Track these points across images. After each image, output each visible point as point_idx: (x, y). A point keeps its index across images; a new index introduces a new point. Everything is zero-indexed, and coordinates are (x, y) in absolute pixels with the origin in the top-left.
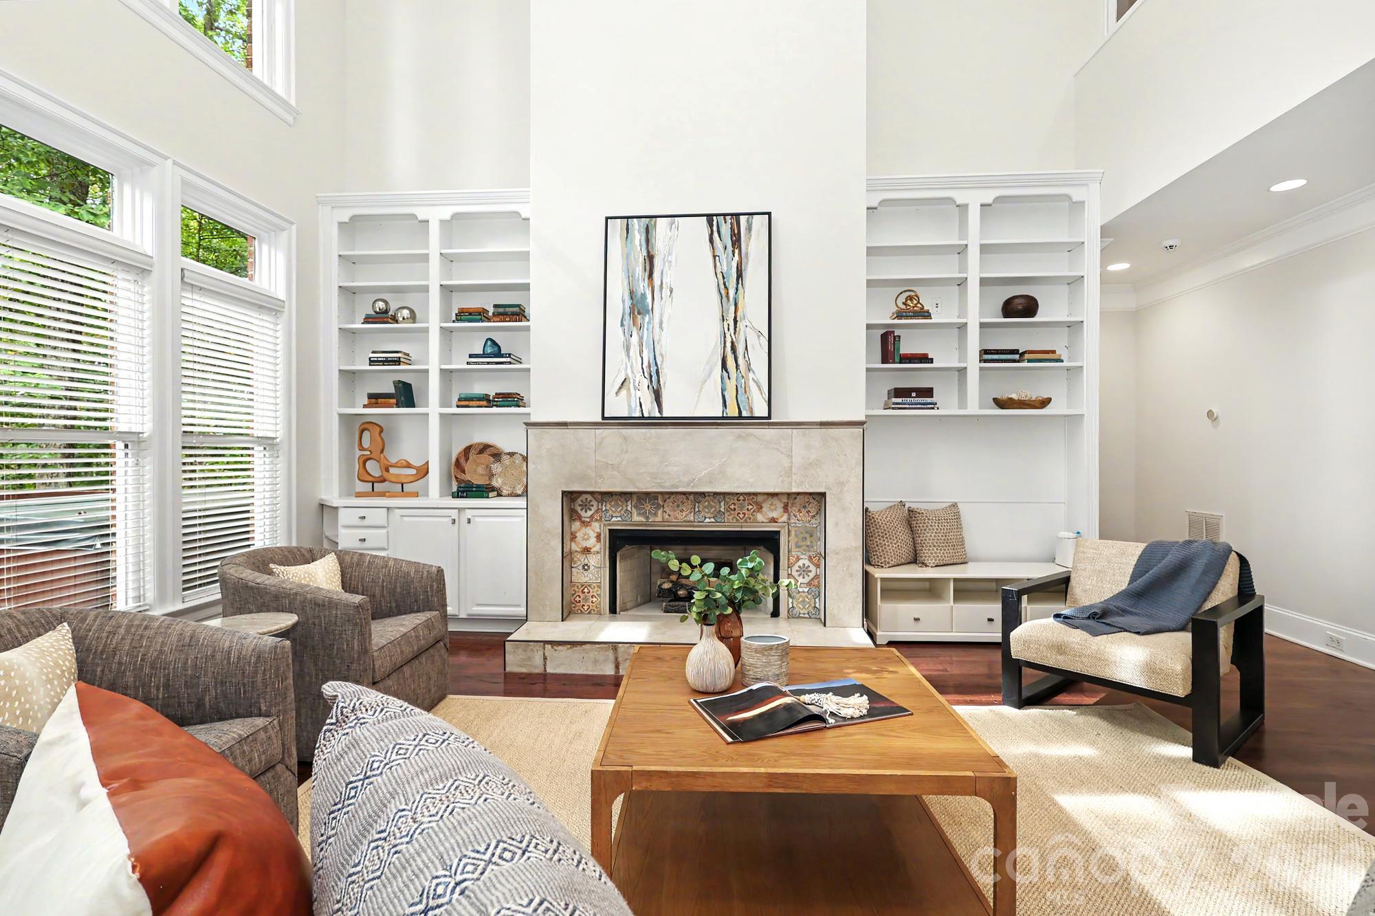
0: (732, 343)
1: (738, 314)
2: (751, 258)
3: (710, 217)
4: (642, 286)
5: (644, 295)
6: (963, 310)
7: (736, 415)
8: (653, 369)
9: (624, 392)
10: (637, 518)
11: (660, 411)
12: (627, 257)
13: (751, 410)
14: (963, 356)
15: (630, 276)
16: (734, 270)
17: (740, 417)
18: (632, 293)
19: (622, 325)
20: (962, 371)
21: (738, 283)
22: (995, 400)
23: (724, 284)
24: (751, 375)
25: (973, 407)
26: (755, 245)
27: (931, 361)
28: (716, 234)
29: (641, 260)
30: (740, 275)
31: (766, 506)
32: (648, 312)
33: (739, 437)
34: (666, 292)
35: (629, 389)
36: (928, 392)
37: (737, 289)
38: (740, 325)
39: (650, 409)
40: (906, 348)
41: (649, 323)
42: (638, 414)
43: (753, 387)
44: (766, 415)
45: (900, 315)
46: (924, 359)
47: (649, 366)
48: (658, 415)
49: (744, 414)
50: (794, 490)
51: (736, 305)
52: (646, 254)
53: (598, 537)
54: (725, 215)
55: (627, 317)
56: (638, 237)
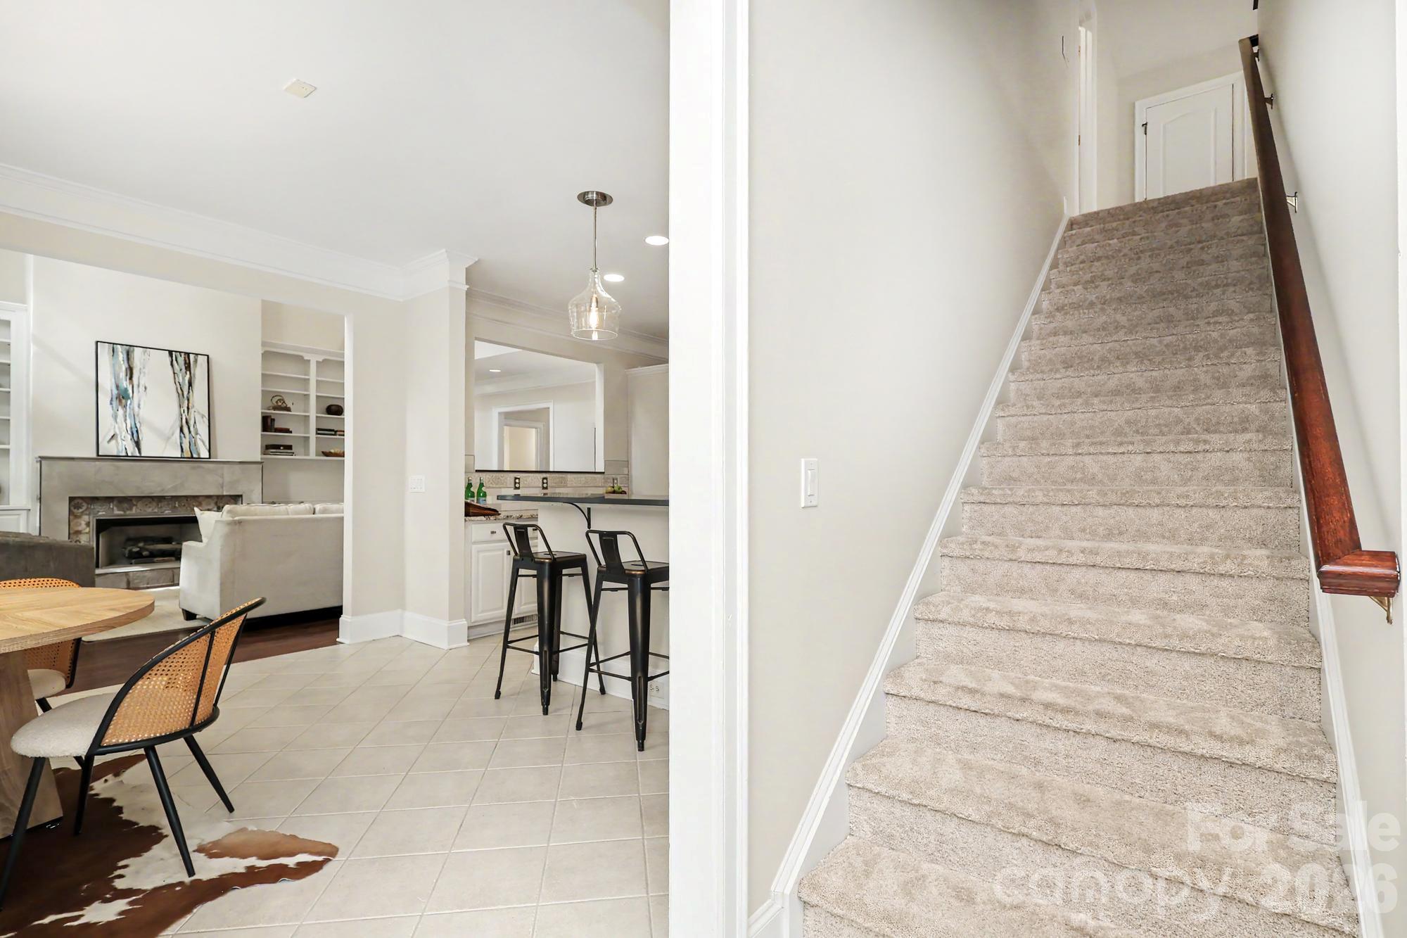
0: (186, 419)
1: (190, 405)
2: (197, 376)
3: (171, 352)
4: (125, 384)
5: (126, 390)
6: (307, 410)
7: (190, 456)
8: (134, 430)
9: (113, 442)
10: (117, 512)
11: (140, 452)
12: (114, 365)
13: (199, 454)
14: (307, 430)
15: (116, 377)
16: (187, 382)
17: (192, 457)
18: (117, 387)
19: (111, 404)
20: (307, 438)
21: (189, 389)
22: (323, 452)
23: (181, 388)
24: (198, 436)
25: (312, 455)
26: (200, 371)
27: (291, 432)
28: (175, 362)
29: (124, 369)
30: (190, 384)
31: (204, 503)
32: (129, 398)
33: (193, 468)
34: (142, 388)
35: (117, 441)
36: (290, 447)
37: (189, 392)
38: (192, 411)
39: (132, 450)
40: (277, 425)
41: (130, 404)
42: (124, 454)
43: (199, 442)
44: (208, 457)
45: (275, 408)
46: (288, 431)
47: (131, 428)
48: (138, 455)
49: (195, 456)
50: (225, 494)
51: (188, 400)
52: (127, 366)
53: (88, 524)
54: (180, 352)
55: (114, 399)
56: (121, 356)
